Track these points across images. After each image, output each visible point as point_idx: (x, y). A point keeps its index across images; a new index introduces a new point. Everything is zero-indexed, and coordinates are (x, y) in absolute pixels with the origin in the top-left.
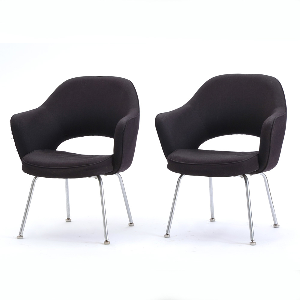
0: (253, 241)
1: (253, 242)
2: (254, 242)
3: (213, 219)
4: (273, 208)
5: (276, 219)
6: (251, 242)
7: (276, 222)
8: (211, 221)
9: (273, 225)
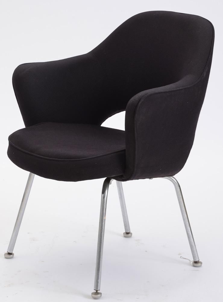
4: (191, 235)
5: (196, 253)
6: (94, 292)
7: (197, 257)
8: (125, 237)
9: (192, 262)
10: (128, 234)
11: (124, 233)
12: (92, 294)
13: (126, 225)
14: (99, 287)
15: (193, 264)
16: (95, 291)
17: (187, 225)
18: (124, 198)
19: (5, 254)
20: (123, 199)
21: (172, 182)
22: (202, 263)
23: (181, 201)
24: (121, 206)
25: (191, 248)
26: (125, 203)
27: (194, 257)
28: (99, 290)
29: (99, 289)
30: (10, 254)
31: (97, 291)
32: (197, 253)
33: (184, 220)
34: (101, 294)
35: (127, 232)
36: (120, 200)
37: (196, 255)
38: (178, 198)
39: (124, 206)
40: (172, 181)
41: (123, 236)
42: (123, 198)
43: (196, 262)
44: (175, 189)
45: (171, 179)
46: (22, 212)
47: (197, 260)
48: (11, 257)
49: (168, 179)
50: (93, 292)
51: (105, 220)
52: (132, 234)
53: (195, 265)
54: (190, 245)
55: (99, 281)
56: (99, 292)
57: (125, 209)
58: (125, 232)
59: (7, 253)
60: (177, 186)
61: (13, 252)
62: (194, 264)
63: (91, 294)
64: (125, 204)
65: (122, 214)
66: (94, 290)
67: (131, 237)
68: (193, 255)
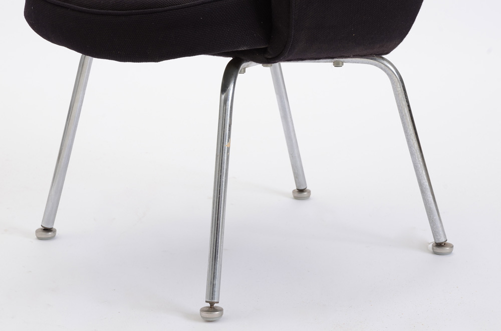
1: (211, 309)
2: (216, 310)
4: (428, 187)
5: (439, 225)
6: (207, 307)
7: (441, 233)
8: (296, 198)
9: (431, 246)
10: (301, 192)
11: (294, 191)
12: (202, 310)
13: (298, 173)
14: (216, 296)
15: (433, 249)
16: (208, 305)
17: (419, 165)
18: (291, 117)
19: (37, 231)
20: (289, 119)
21: (385, 71)
22: (452, 247)
23: (405, 114)
24: (285, 134)
25: (428, 215)
26: (293, 127)
27: (435, 233)
28: (218, 302)
29: (216, 301)
30: (47, 230)
31: (212, 304)
32: (442, 226)
33: (412, 154)
34: (221, 310)
35: (300, 189)
36: (282, 122)
37: (440, 229)
38: (399, 106)
39: (292, 134)
40: (386, 69)
41: (292, 196)
42: (289, 117)
43: (439, 245)
44: (393, 87)
45: (383, 66)
46: (67, 142)
47: (442, 240)
48: (50, 236)
49: (376, 65)
50: (205, 307)
51: (228, 149)
52: (309, 192)
53: (439, 250)
54: (426, 209)
55: (217, 282)
56: (216, 307)
57: (294, 141)
58: (295, 188)
59: (41, 229)
60: (397, 79)
61: (54, 227)
62: (435, 248)
63: (199, 311)
64: (294, 130)
65: (289, 152)
66: (207, 302)
67: (307, 198)
68: (432, 230)
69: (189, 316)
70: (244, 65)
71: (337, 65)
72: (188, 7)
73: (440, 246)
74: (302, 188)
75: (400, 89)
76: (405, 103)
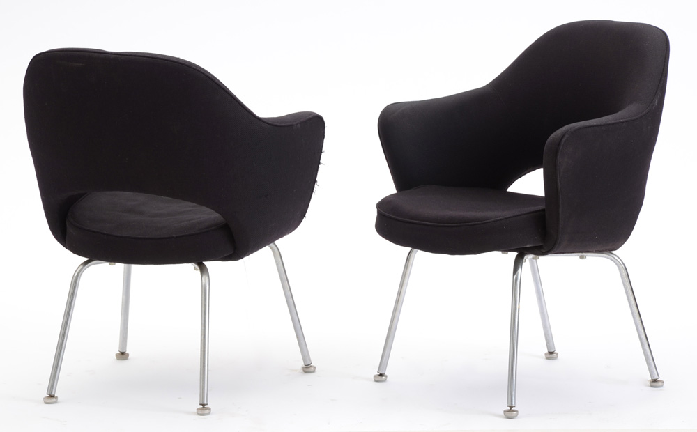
0: (511, 407)
1: (511, 410)
2: (514, 411)
3: (551, 353)
69: (499, 416)
70: (526, 257)
71: (582, 258)
72: (497, 221)
73: (655, 382)
74: (552, 351)
75: (624, 274)
76: (628, 283)
